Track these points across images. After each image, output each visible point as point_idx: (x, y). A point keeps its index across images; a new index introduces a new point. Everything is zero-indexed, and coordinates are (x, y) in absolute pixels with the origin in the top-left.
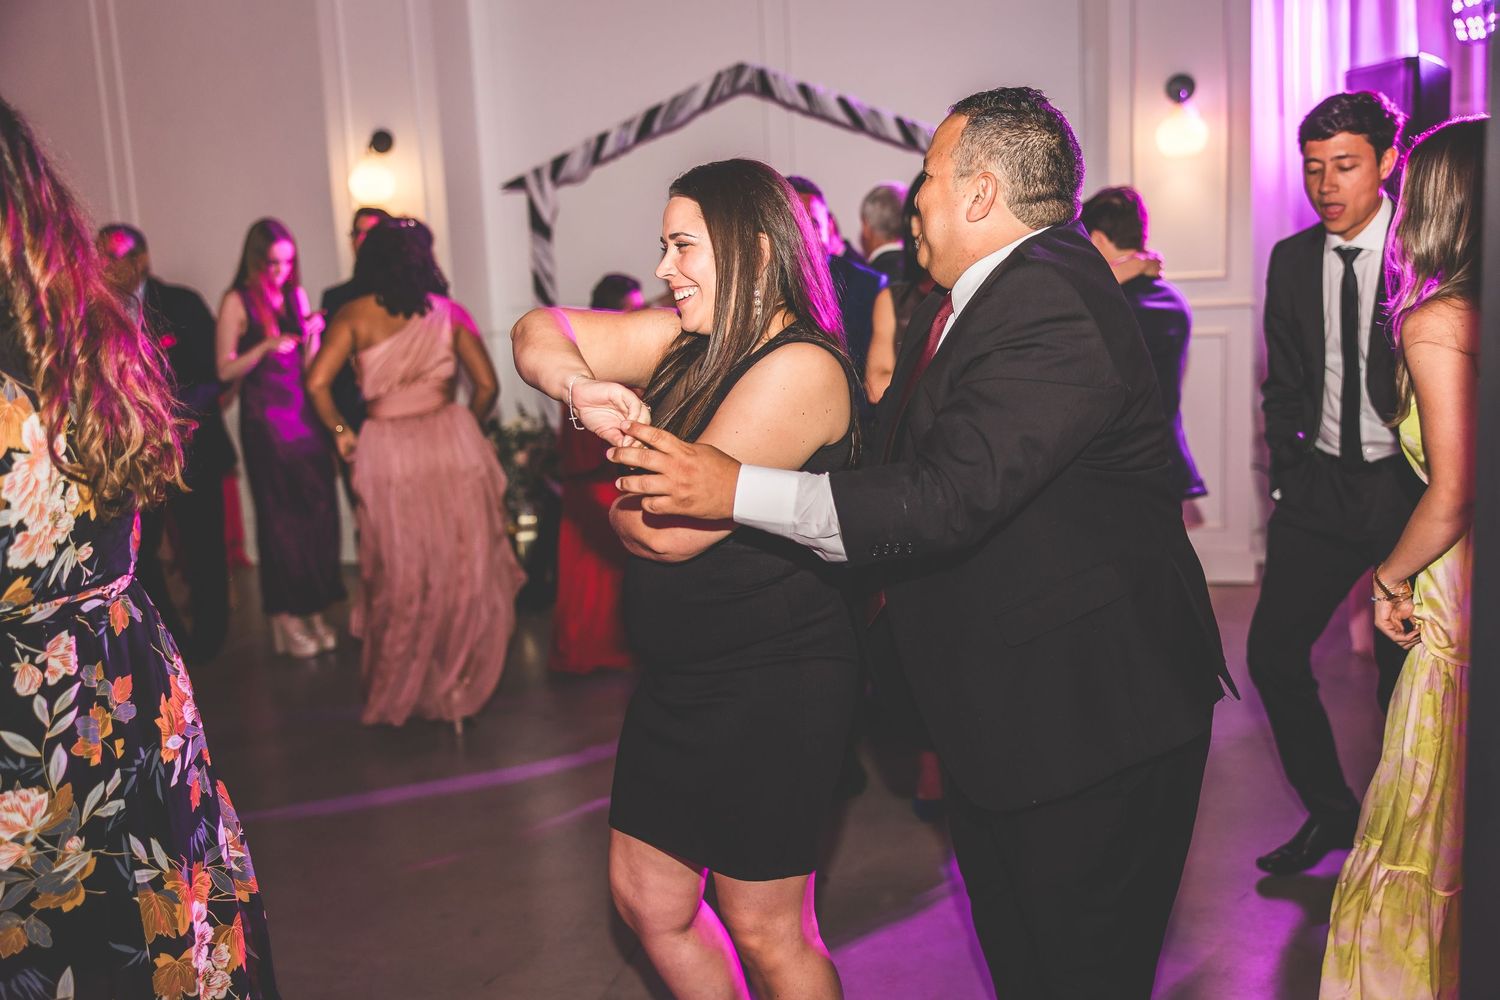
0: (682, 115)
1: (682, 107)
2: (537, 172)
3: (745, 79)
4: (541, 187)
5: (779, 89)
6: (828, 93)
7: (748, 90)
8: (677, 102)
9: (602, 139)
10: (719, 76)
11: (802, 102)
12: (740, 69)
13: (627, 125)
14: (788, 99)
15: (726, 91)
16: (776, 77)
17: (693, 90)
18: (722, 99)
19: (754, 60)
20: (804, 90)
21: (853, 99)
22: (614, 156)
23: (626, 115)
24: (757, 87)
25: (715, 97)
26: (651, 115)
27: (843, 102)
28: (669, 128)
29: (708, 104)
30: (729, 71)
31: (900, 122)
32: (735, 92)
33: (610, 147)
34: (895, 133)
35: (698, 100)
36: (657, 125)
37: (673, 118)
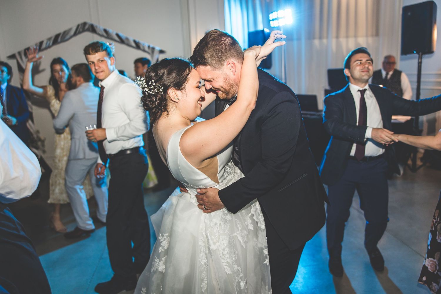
0: (68, 37)
1: (67, 34)
2: (19, 53)
3: (87, 27)
4: (21, 58)
5: (98, 30)
6: (113, 32)
7: (88, 30)
8: (65, 33)
9: (41, 43)
10: (78, 26)
11: (105, 34)
12: (85, 24)
13: (49, 39)
14: (100, 33)
15: (81, 30)
16: (97, 27)
17: (70, 30)
18: (80, 33)
19: (89, 22)
20: (105, 31)
21: (121, 34)
22: (46, 48)
23: (49, 36)
24: (91, 29)
25: (78, 32)
26: (57, 36)
27: (117, 35)
28: (63, 41)
29: (75, 34)
30: (82, 24)
31: (135, 41)
32: (84, 31)
33: (44, 46)
34: (134, 45)
35: (72, 33)
36: (59, 40)
37: (65, 37)
